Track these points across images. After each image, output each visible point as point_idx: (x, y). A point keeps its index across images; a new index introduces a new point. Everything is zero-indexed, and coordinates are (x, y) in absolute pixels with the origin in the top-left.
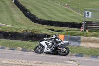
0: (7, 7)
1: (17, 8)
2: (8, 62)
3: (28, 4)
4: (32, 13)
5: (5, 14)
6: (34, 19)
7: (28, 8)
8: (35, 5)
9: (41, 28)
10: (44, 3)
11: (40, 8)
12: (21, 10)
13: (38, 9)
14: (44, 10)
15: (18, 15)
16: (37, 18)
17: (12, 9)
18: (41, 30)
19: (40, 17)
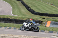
0: (17, 5)
1: (23, 6)
2: (18, 37)
3: (29, 3)
4: (32, 9)
5: (16, 9)
6: (33, 12)
7: (29, 6)
8: (33, 4)
9: (37, 17)
10: (39, 3)
11: (37, 6)
12: (25, 7)
13: (35, 6)
14: (39, 7)
15: (24, 10)
16: (35, 11)
17: (20, 6)
18: (37, 18)
19: (37, 11)
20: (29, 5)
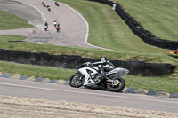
0: (103, 18)
2: (104, 111)
3: (139, 13)
4: (146, 29)
5: (100, 29)
6: (148, 38)
7: (138, 20)
8: (151, 15)
9: (160, 54)
10: (165, 12)
11: (160, 20)
12: (127, 23)
13: (155, 21)
14: (165, 23)
15: (122, 31)
16: (153, 36)
17: (112, 21)
18: (160, 57)
19: (159, 34)
20: (139, 18)
